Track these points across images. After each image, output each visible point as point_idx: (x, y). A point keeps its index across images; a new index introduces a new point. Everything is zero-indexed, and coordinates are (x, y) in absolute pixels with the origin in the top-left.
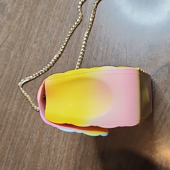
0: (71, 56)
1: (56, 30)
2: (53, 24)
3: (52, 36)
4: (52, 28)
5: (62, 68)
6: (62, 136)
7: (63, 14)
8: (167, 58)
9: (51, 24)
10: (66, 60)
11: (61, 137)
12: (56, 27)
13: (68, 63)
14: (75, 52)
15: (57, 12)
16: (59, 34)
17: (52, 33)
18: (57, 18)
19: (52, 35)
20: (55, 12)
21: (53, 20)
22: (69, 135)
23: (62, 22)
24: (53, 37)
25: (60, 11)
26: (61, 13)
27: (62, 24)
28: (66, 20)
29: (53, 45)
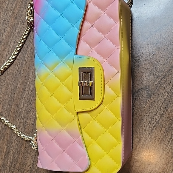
0: (26, 64)
1: (8, 28)
2: (4, 20)
3: (2, 36)
4: (2, 26)
5: (13, 78)
6: (8, 164)
7: (18, 7)
8: (146, 79)
9: (2, 19)
10: (18, 68)
11: (7, 166)
12: (9, 24)
13: (20, 72)
14: (30, 59)
15: (10, 5)
16: (11, 34)
17: (3, 31)
18: (11, 13)
19: (3, 34)
20: (7, 5)
21: (5, 14)
22: (17, 165)
23: (16, 18)
24: (4, 37)
25: (14, 4)
26: (16, 6)
27: (16, 21)
28: (21, 16)
29: (3, 47)
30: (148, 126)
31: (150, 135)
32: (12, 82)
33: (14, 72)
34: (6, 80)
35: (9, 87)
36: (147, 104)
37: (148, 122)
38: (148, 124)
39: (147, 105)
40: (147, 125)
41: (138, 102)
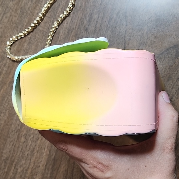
30: (176, 84)
31: (177, 93)
32: (42, 40)
33: (45, 30)
34: (36, 38)
35: (40, 44)
36: (175, 62)
37: (176, 80)
38: (175, 81)
39: (175, 64)
40: (174, 83)
41: (167, 61)
